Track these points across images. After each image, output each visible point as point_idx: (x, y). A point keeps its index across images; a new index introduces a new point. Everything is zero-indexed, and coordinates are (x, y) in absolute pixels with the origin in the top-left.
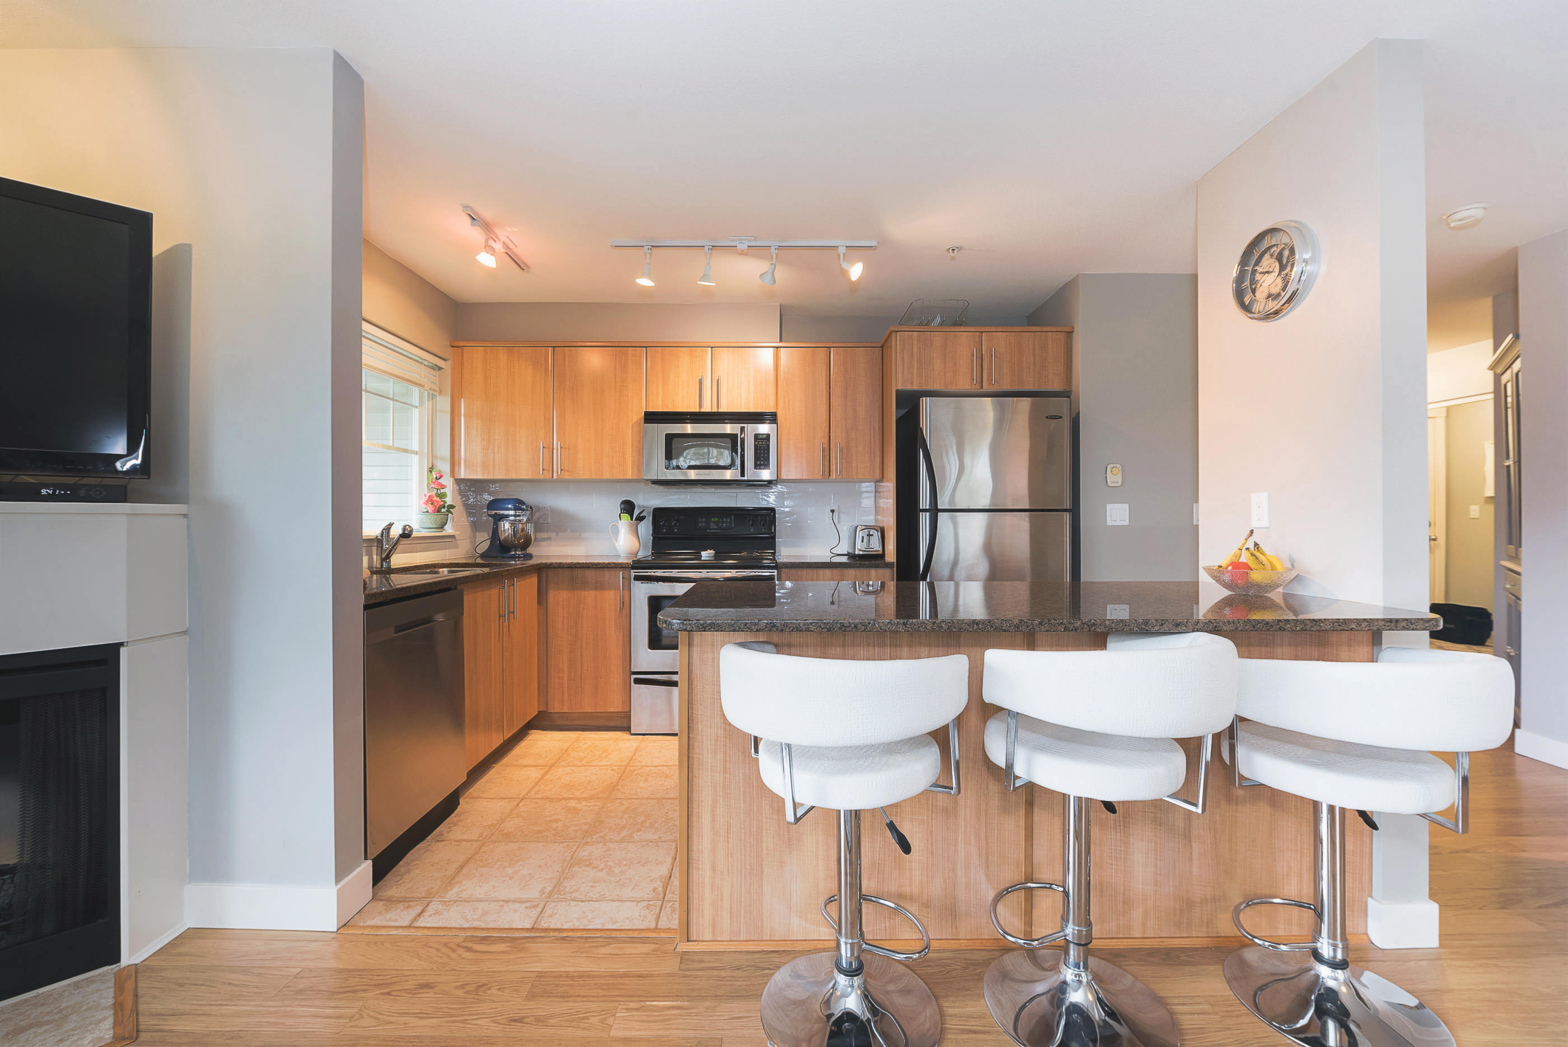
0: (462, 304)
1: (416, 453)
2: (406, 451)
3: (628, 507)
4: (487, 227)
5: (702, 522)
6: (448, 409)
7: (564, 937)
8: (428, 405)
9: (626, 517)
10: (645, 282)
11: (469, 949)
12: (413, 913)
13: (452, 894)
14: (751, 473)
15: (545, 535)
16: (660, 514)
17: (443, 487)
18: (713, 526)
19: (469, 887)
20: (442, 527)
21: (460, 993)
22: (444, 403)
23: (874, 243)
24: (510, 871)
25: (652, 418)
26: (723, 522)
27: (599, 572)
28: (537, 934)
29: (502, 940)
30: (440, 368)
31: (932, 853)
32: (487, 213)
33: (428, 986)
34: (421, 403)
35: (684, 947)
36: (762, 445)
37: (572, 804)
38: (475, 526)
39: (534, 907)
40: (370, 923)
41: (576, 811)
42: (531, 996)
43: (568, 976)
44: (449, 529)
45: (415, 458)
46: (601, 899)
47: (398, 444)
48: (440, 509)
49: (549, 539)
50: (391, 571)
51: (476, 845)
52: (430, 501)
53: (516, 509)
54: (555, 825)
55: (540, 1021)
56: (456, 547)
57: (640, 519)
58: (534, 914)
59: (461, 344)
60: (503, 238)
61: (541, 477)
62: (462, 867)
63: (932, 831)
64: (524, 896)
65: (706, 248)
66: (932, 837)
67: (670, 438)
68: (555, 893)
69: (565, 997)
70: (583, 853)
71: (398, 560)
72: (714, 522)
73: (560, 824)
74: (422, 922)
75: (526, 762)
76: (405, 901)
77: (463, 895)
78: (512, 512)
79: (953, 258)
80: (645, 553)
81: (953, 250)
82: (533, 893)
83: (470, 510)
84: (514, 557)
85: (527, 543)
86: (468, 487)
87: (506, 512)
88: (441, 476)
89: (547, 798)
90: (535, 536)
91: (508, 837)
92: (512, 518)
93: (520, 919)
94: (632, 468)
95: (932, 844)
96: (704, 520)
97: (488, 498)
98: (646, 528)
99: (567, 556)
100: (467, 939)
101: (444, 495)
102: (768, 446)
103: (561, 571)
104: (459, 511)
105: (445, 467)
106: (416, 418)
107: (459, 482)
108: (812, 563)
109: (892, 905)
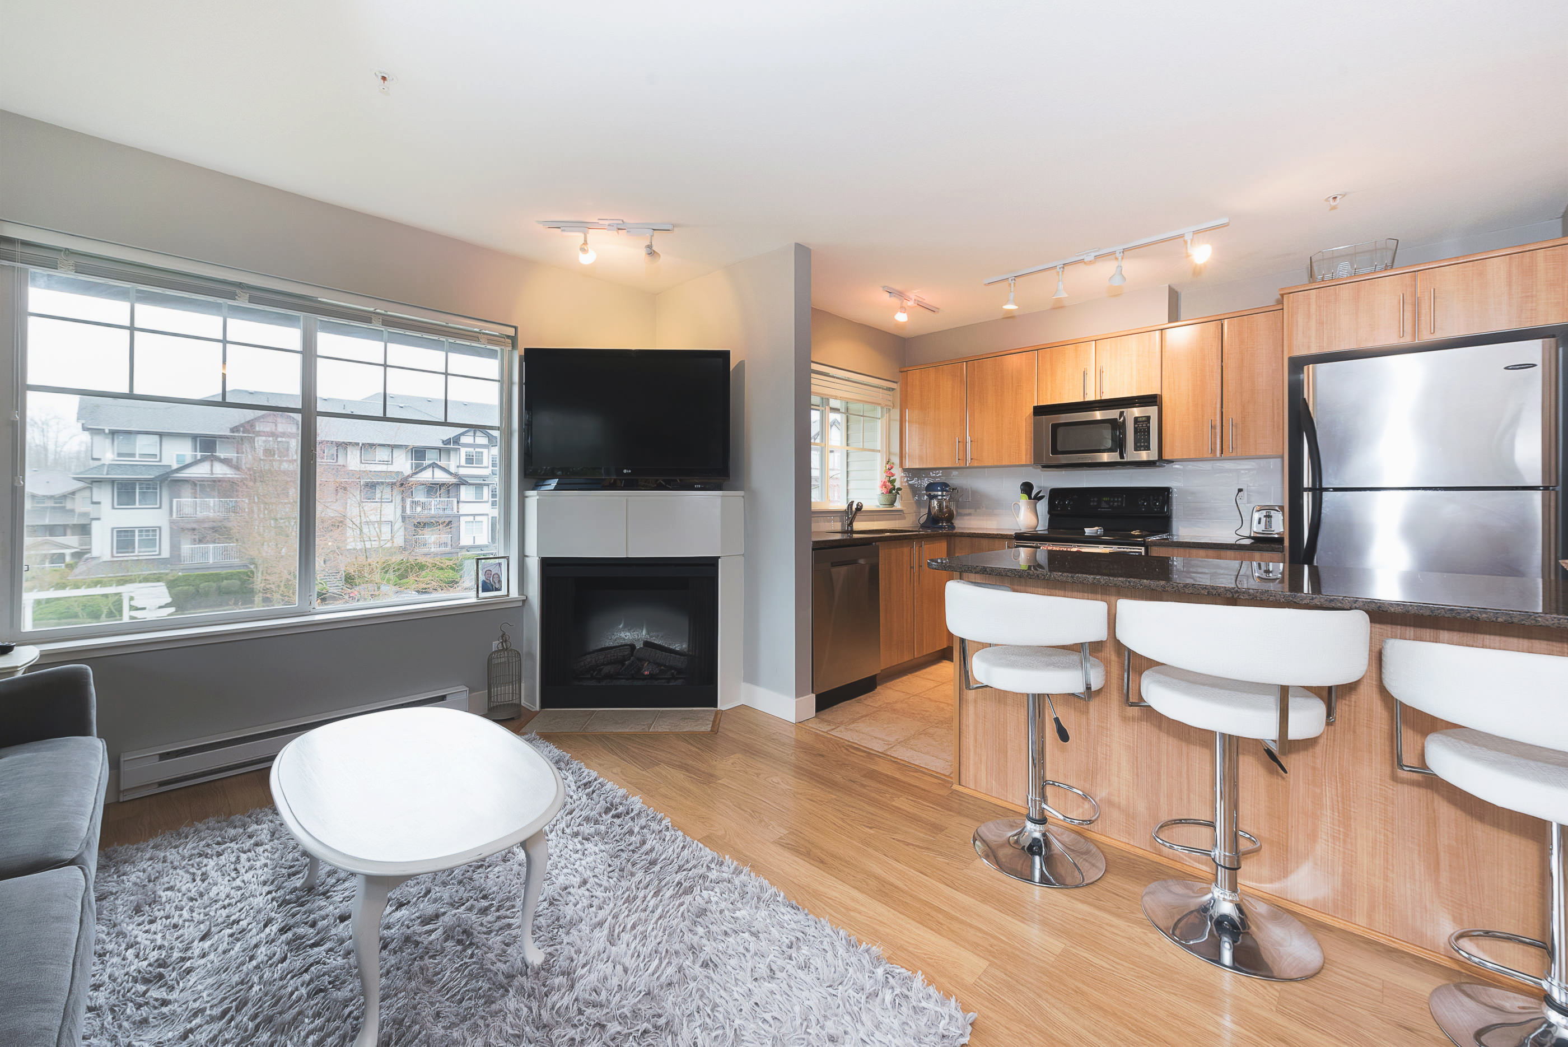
0: (909, 339)
1: (879, 451)
2: (873, 451)
3: (1027, 488)
4: (901, 295)
5: (1094, 501)
6: (898, 417)
7: (895, 762)
8: (886, 416)
9: (1025, 496)
10: (1010, 307)
11: (847, 749)
12: (830, 728)
13: (852, 726)
14: (1132, 454)
15: (967, 511)
16: (1056, 494)
17: (893, 475)
18: (1104, 505)
19: (861, 726)
20: (892, 503)
21: (834, 763)
22: (896, 414)
23: (1224, 220)
24: (885, 726)
25: (1040, 411)
26: (1114, 502)
27: (991, 540)
28: (883, 756)
29: (865, 752)
30: (893, 389)
31: (1138, 776)
32: (898, 287)
33: (822, 756)
34: (882, 416)
35: (956, 787)
36: (1142, 427)
37: (942, 705)
38: (919, 503)
39: (888, 744)
40: (810, 725)
41: (943, 709)
42: (864, 776)
43: (887, 776)
44: (898, 505)
45: (879, 454)
46: (927, 753)
47: (867, 446)
48: (892, 492)
49: (970, 514)
50: (852, 532)
51: (875, 709)
52: (884, 485)
53: (942, 490)
54: (924, 713)
55: (863, 786)
56: (904, 518)
57: (1038, 498)
58: (886, 747)
59: (905, 369)
60: (913, 297)
61: (958, 466)
62: (862, 717)
63: (1137, 757)
64: (886, 738)
65: (1058, 267)
66: (1137, 761)
67: (1055, 427)
68: (904, 742)
69: (880, 782)
70: (931, 731)
71: (858, 526)
72: (1105, 501)
73: (928, 713)
74: (833, 733)
75: (929, 677)
76: (829, 722)
77: (857, 729)
78: (940, 493)
79: (1334, 208)
80: (1042, 527)
81: (1335, 198)
82: (892, 739)
83: (914, 490)
84: (941, 528)
85: (950, 518)
86: (912, 473)
87: (936, 493)
88: (892, 468)
89: (929, 699)
90: (957, 511)
91: (894, 710)
92: (940, 497)
93: (878, 746)
94: (1026, 455)
95: (1137, 769)
96: (1096, 499)
97: (926, 482)
98: (1043, 506)
99: (984, 529)
100: (848, 746)
101: (894, 481)
102: (1149, 428)
103: (963, 538)
104: (906, 492)
105: (896, 460)
106: (880, 426)
107: (905, 470)
108: (1183, 543)
109: (1081, 793)
